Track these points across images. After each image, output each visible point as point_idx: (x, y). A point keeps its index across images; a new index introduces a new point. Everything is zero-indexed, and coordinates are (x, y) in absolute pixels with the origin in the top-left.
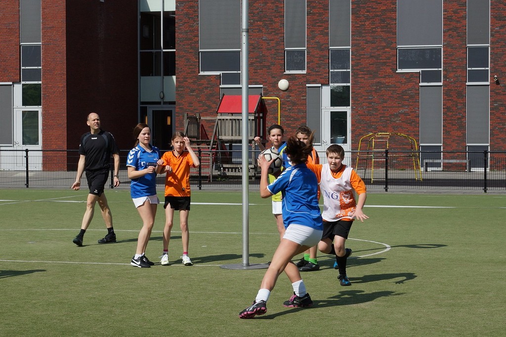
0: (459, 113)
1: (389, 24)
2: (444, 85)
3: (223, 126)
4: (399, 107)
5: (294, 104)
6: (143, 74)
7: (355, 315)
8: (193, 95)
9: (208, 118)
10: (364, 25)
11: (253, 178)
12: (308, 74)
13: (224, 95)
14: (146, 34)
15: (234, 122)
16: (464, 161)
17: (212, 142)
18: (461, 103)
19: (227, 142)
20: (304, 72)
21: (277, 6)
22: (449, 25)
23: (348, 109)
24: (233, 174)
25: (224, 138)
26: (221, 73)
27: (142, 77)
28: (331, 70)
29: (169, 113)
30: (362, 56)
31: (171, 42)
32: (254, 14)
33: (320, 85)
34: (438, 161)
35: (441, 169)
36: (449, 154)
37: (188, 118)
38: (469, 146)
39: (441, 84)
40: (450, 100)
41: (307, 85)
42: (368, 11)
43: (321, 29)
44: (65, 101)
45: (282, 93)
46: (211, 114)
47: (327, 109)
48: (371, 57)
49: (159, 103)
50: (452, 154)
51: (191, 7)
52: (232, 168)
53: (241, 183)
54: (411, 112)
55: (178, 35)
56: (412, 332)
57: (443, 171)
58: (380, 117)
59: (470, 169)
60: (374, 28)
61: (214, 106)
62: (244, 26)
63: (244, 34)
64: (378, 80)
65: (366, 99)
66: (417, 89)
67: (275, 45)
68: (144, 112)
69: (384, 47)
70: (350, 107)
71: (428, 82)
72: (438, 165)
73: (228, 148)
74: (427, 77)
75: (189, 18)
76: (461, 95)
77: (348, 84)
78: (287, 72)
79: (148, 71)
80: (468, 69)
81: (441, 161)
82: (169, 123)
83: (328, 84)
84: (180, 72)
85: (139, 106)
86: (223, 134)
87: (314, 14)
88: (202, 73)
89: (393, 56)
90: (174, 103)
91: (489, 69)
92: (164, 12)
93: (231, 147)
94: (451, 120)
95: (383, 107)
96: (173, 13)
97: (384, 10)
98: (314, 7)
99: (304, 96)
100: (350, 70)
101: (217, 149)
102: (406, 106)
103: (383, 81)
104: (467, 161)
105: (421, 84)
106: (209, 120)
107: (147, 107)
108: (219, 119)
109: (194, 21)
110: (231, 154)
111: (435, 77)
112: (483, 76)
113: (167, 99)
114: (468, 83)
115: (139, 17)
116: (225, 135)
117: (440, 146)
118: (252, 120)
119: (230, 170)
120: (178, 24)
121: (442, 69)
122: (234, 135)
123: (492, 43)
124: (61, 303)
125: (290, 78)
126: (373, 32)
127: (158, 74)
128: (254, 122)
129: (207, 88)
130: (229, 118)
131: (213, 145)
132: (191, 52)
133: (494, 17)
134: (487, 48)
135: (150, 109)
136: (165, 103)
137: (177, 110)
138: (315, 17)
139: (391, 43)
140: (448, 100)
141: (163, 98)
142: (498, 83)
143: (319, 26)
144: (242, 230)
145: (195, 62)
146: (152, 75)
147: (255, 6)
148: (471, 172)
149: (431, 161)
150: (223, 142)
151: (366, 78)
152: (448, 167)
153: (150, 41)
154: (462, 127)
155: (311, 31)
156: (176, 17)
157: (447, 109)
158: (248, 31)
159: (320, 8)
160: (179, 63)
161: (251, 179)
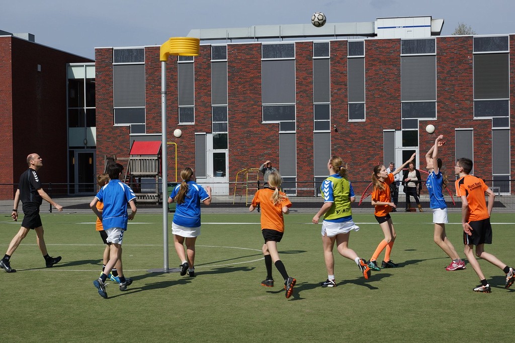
0: (309, 154)
1: (256, 87)
2: (297, 133)
3: (134, 165)
4: (264, 149)
5: (186, 147)
6: (71, 126)
7: (256, 306)
8: (109, 141)
9: (122, 159)
10: (238, 88)
11: (157, 204)
12: (196, 125)
13: (134, 141)
14: (73, 95)
15: (142, 161)
16: (313, 189)
17: (126, 177)
18: (310, 146)
19: (137, 177)
20: (193, 123)
21: (172, 75)
22: (301, 88)
23: (226, 151)
24: (142, 200)
25: (134, 173)
26: (130, 124)
27: (70, 128)
28: (213, 122)
29: (91, 155)
30: (236, 112)
31: (91, 102)
32: (155, 80)
33: (205, 133)
34: (294, 189)
35: (296, 195)
36: (302, 183)
37: (107, 159)
38: (316, 178)
39: (295, 132)
40: (302, 144)
41: (195, 133)
42: (240, 78)
43: (205, 91)
44: (12, 146)
45: (176, 139)
46: (124, 156)
47: (210, 151)
48: (243, 112)
49: (83, 148)
50: (304, 184)
51: (107, 75)
52: (141, 196)
53: (162, 207)
54: (273, 153)
55: (98, 97)
56: (302, 318)
57: (297, 196)
58: (251, 157)
59: (317, 194)
60: (245, 91)
61: (125, 149)
62: (163, 89)
63: (163, 95)
64: (248, 129)
65: (239, 143)
66: (277, 136)
67: (171, 103)
68: (72, 154)
69: (253, 105)
70: (227, 150)
71: (285, 131)
72: (294, 192)
73: (137, 181)
74: (285, 127)
75: (106, 83)
76: (310, 140)
77: (226, 133)
78: (180, 124)
79: (75, 123)
80: (315, 120)
81: (296, 189)
82: (90, 162)
83: (211, 133)
84: (99, 124)
85: (68, 150)
86: (134, 170)
87: (200, 80)
88: (116, 125)
89: (260, 111)
90: (95, 147)
91: (330, 120)
92: (86, 79)
93: (140, 180)
94: (302, 158)
95: (252, 149)
96: (93, 79)
97: (252, 77)
98: (200, 75)
99: (193, 142)
100: (227, 122)
101: (130, 182)
102: (269, 148)
103: (252, 129)
104: (315, 189)
105: (280, 132)
106: (121, 160)
107: (73, 151)
108: (131, 160)
109: (110, 86)
110: (140, 185)
111: (290, 126)
112: (325, 126)
113: (89, 145)
114: (315, 131)
115: (68, 83)
116: (136, 171)
117: (295, 178)
118: (156, 160)
119: (140, 197)
120: (98, 88)
121: (295, 121)
122: (142, 171)
123: (332, 101)
124: (30, 301)
125: (181, 128)
126: (244, 94)
127: (82, 126)
128: (157, 161)
129: (120, 136)
130: (138, 158)
131: (127, 179)
132: (107, 109)
133: (333, 82)
134: (328, 105)
135: (77, 152)
136: (88, 147)
137: (97, 153)
138: (201, 83)
139: (258, 102)
140: (300, 144)
141: (86, 144)
142: (336, 131)
143: (204, 89)
144: (163, 244)
145: (111, 117)
146: (78, 127)
147: (156, 75)
148: (318, 196)
149: (288, 189)
150: (134, 176)
151: (239, 127)
152: (301, 194)
153: (76, 101)
154: (311, 164)
155: (198, 93)
156: (96, 82)
157: (299, 150)
158: (166, 93)
159: (204, 76)
160: (99, 117)
161: (156, 204)
